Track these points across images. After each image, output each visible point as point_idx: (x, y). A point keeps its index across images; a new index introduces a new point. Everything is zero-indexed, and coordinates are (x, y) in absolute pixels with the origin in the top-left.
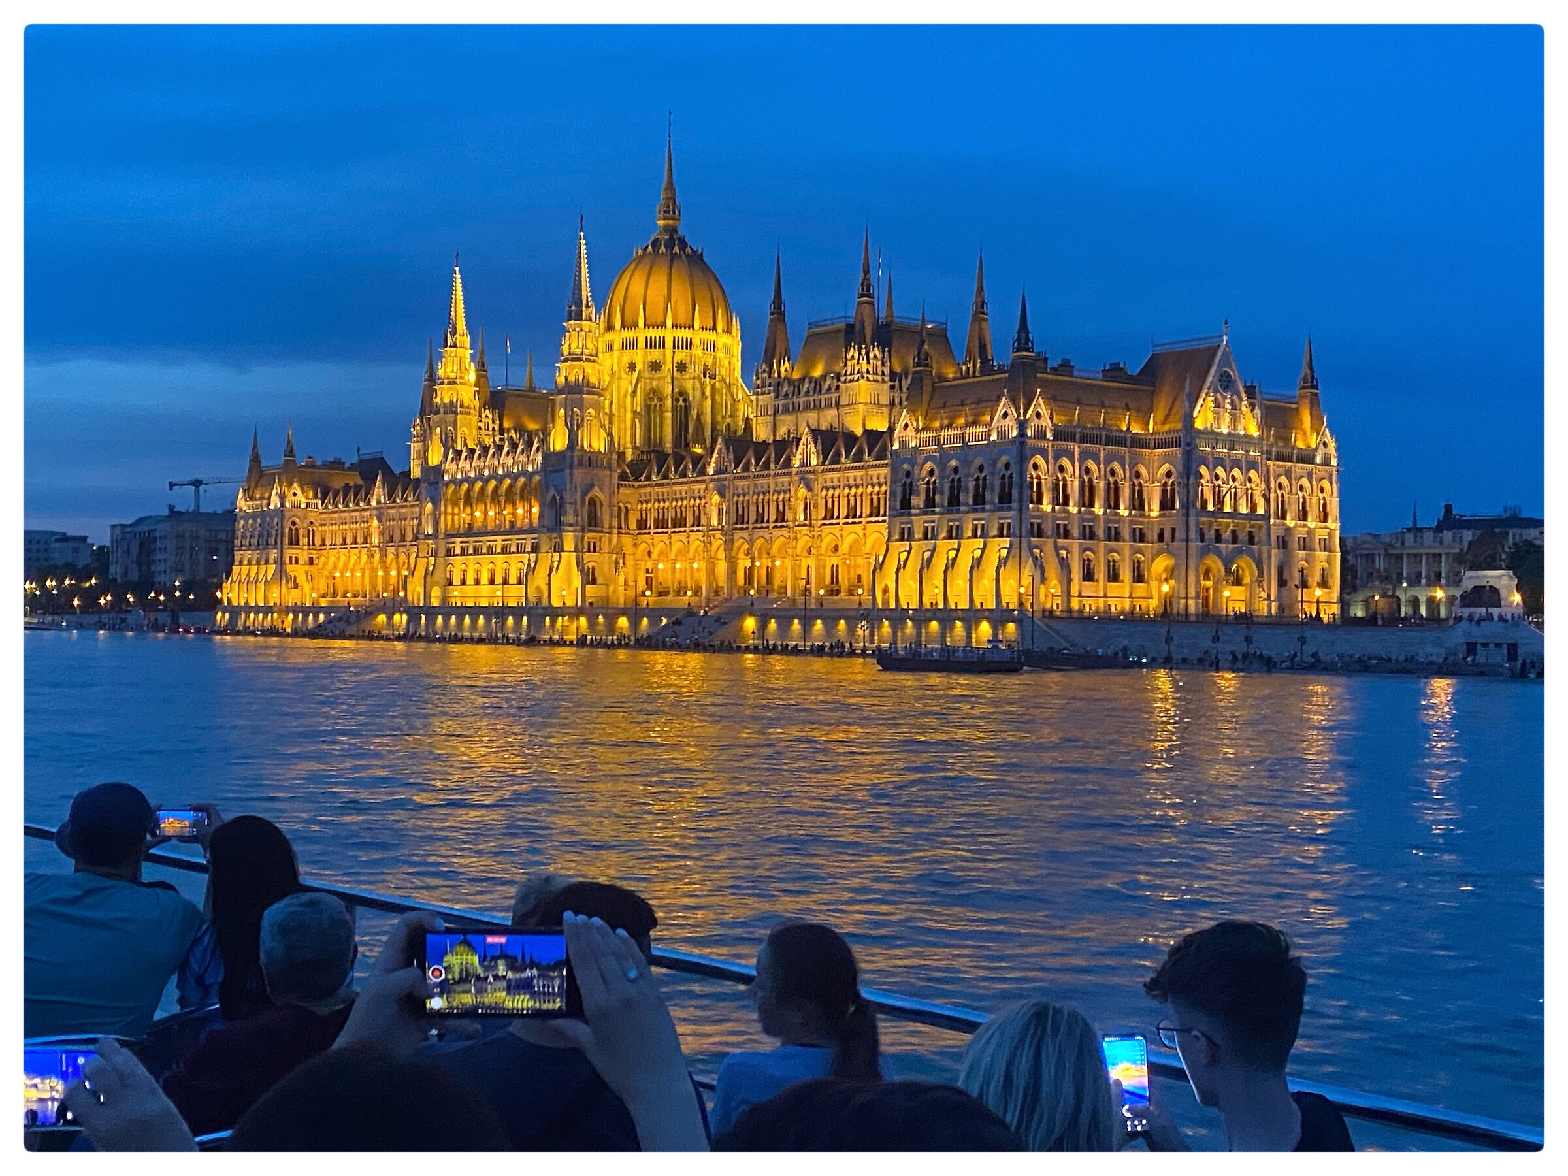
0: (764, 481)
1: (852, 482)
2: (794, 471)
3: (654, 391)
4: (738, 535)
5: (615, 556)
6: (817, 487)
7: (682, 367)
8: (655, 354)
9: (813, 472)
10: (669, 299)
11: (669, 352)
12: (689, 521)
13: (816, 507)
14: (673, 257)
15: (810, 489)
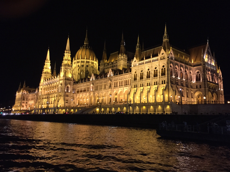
0: (101, 81)
1: (120, 79)
2: (108, 78)
3: (82, 70)
4: (96, 92)
5: (72, 98)
6: (113, 80)
7: (87, 66)
8: (82, 64)
9: (112, 77)
10: (86, 55)
11: (85, 63)
12: (87, 90)
13: (112, 84)
14: (86, 49)
15: (111, 81)
